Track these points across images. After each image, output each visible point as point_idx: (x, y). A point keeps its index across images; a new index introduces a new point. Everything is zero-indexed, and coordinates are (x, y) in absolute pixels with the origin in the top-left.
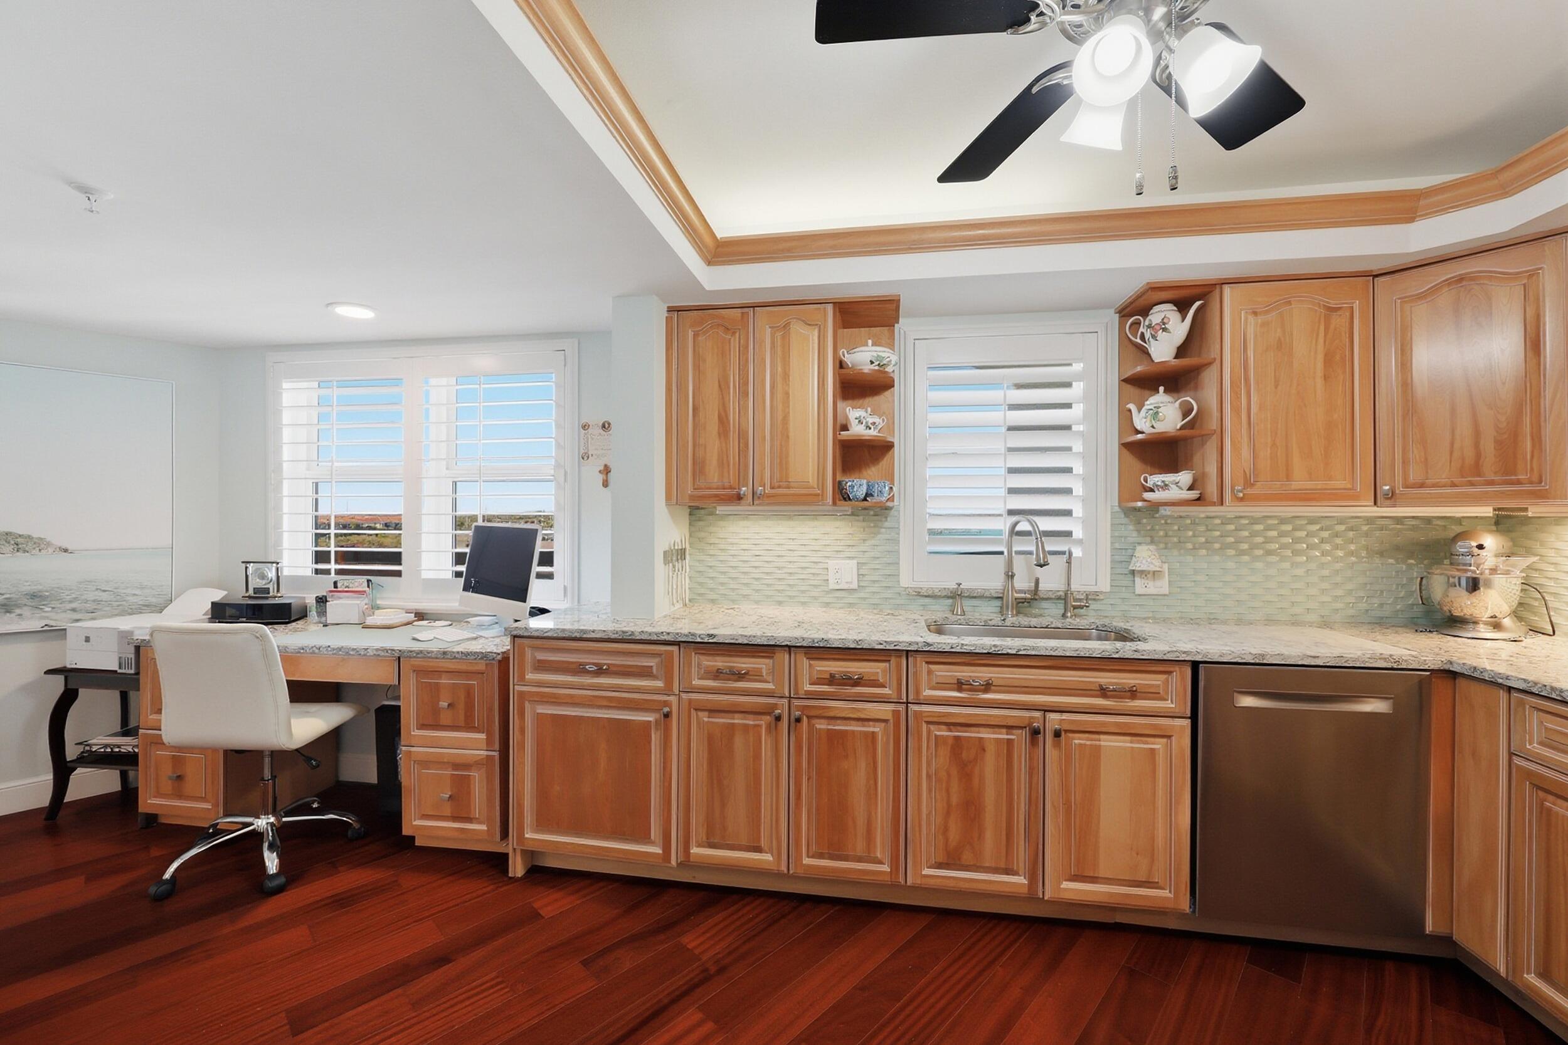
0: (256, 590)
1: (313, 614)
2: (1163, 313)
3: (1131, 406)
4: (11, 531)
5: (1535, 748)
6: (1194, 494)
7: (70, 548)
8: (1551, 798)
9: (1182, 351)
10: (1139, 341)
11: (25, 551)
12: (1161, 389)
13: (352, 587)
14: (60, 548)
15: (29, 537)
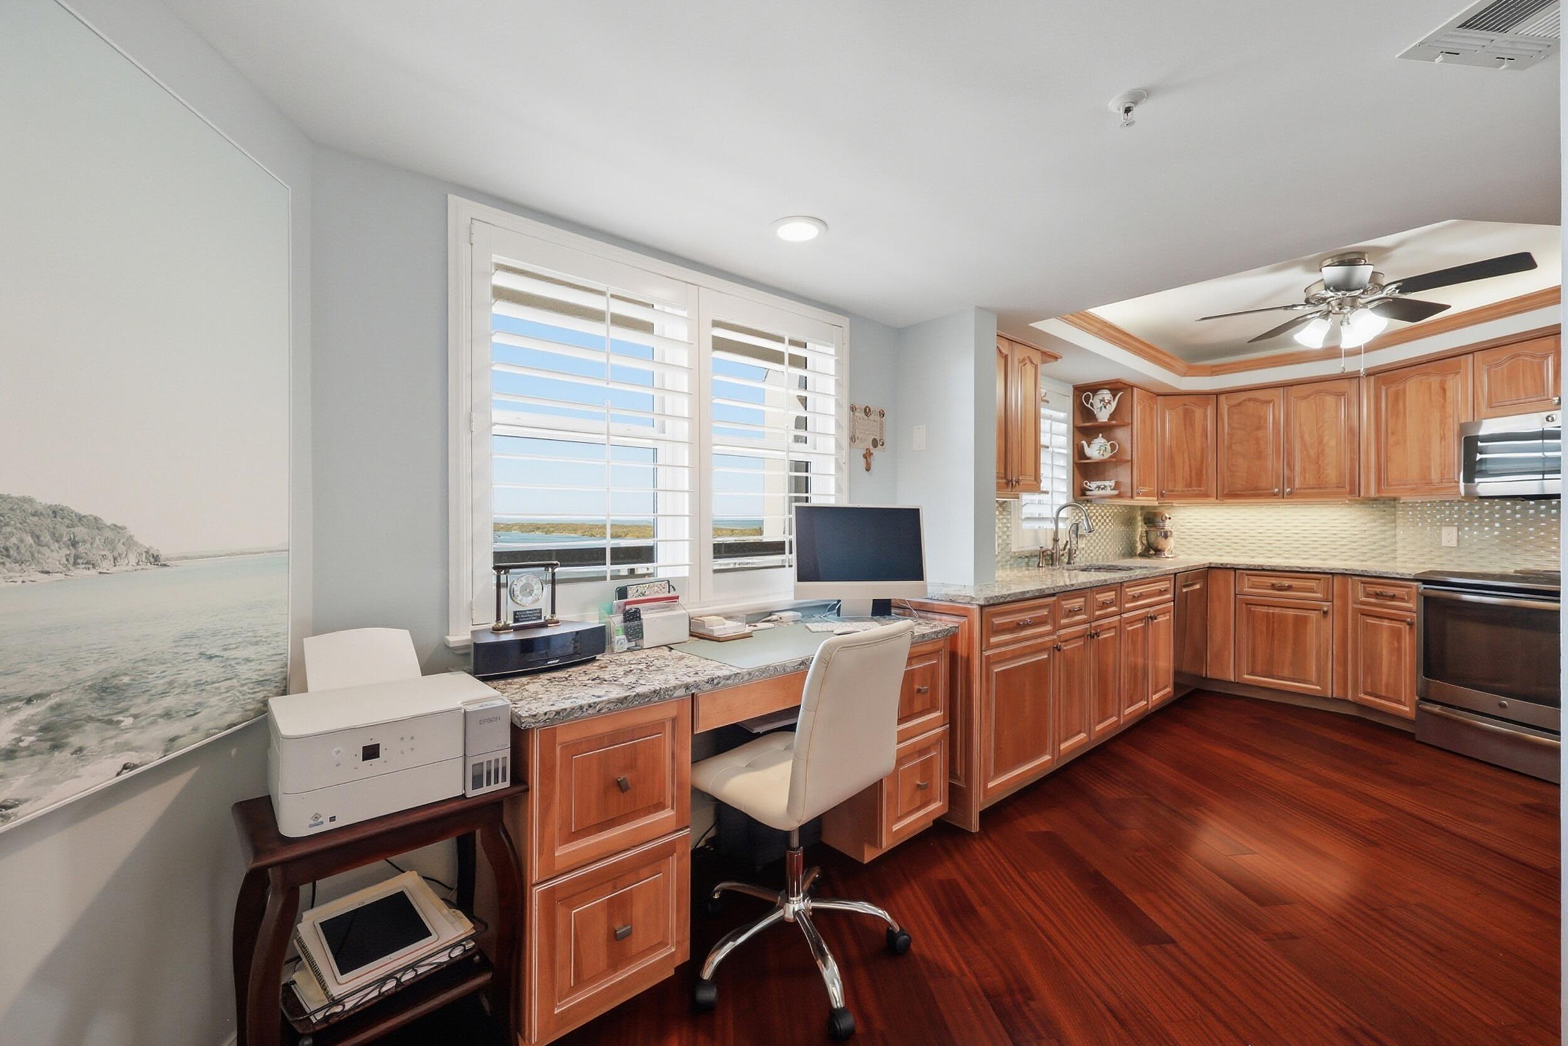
0: (517, 617)
1: (619, 639)
2: (1106, 394)
3: (1084, 442)
4: (65, 504)
5: (1246, 590)
6: (1115, 492)
7: (164, 553)
8: (1253, 606)
9: (1112, 416)
10: (1089, 406)
11: (91, 564)
12: (1100, 435)
13: (650, 594)
14: (147, 552)
15: (95, 524)
